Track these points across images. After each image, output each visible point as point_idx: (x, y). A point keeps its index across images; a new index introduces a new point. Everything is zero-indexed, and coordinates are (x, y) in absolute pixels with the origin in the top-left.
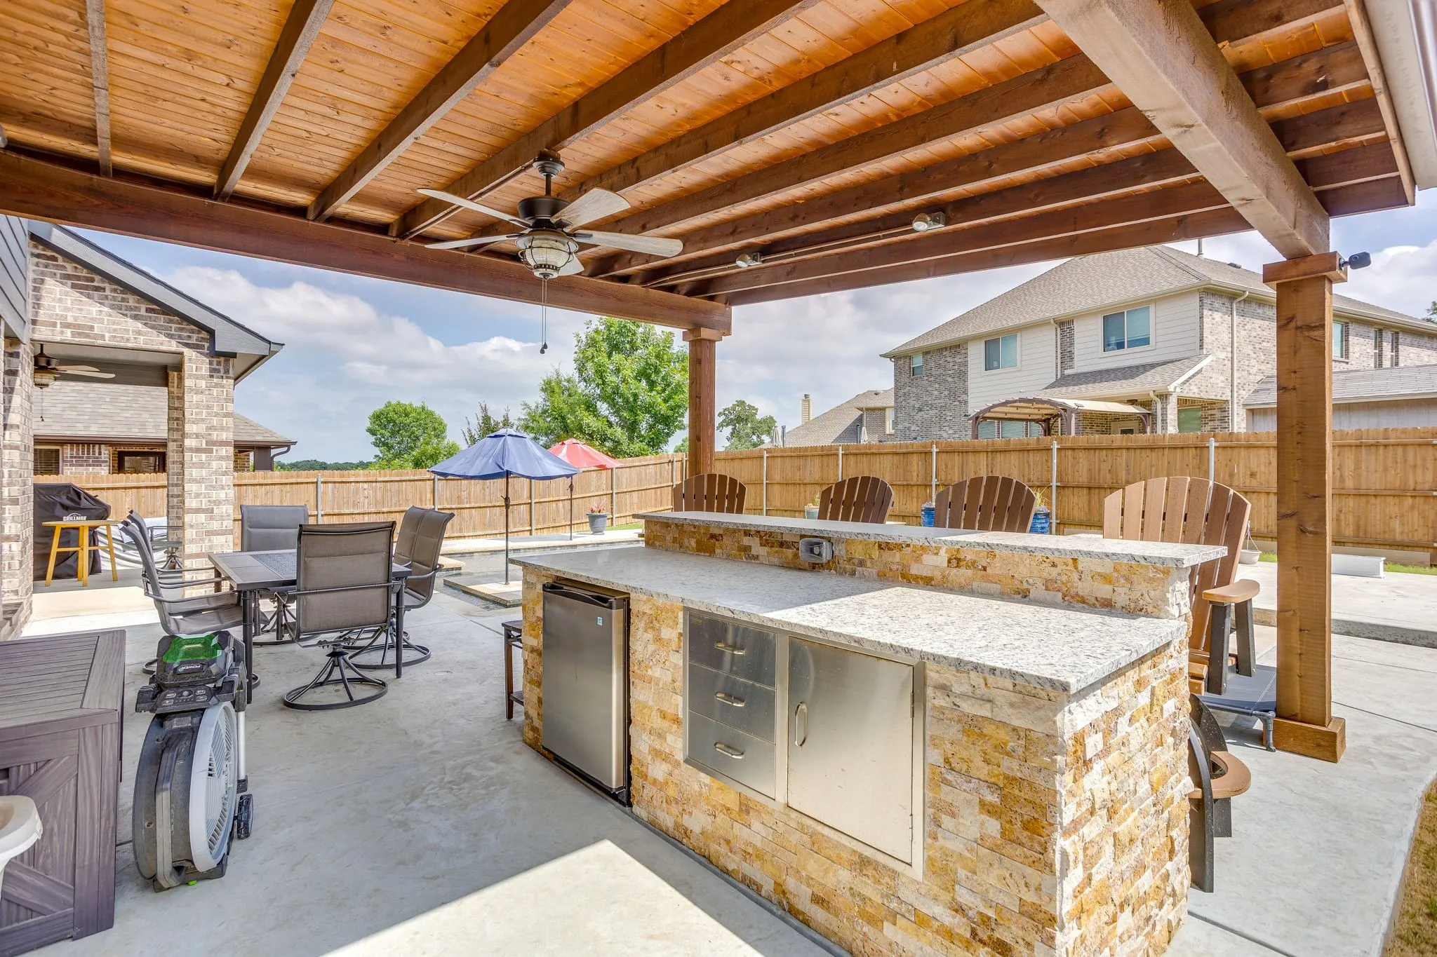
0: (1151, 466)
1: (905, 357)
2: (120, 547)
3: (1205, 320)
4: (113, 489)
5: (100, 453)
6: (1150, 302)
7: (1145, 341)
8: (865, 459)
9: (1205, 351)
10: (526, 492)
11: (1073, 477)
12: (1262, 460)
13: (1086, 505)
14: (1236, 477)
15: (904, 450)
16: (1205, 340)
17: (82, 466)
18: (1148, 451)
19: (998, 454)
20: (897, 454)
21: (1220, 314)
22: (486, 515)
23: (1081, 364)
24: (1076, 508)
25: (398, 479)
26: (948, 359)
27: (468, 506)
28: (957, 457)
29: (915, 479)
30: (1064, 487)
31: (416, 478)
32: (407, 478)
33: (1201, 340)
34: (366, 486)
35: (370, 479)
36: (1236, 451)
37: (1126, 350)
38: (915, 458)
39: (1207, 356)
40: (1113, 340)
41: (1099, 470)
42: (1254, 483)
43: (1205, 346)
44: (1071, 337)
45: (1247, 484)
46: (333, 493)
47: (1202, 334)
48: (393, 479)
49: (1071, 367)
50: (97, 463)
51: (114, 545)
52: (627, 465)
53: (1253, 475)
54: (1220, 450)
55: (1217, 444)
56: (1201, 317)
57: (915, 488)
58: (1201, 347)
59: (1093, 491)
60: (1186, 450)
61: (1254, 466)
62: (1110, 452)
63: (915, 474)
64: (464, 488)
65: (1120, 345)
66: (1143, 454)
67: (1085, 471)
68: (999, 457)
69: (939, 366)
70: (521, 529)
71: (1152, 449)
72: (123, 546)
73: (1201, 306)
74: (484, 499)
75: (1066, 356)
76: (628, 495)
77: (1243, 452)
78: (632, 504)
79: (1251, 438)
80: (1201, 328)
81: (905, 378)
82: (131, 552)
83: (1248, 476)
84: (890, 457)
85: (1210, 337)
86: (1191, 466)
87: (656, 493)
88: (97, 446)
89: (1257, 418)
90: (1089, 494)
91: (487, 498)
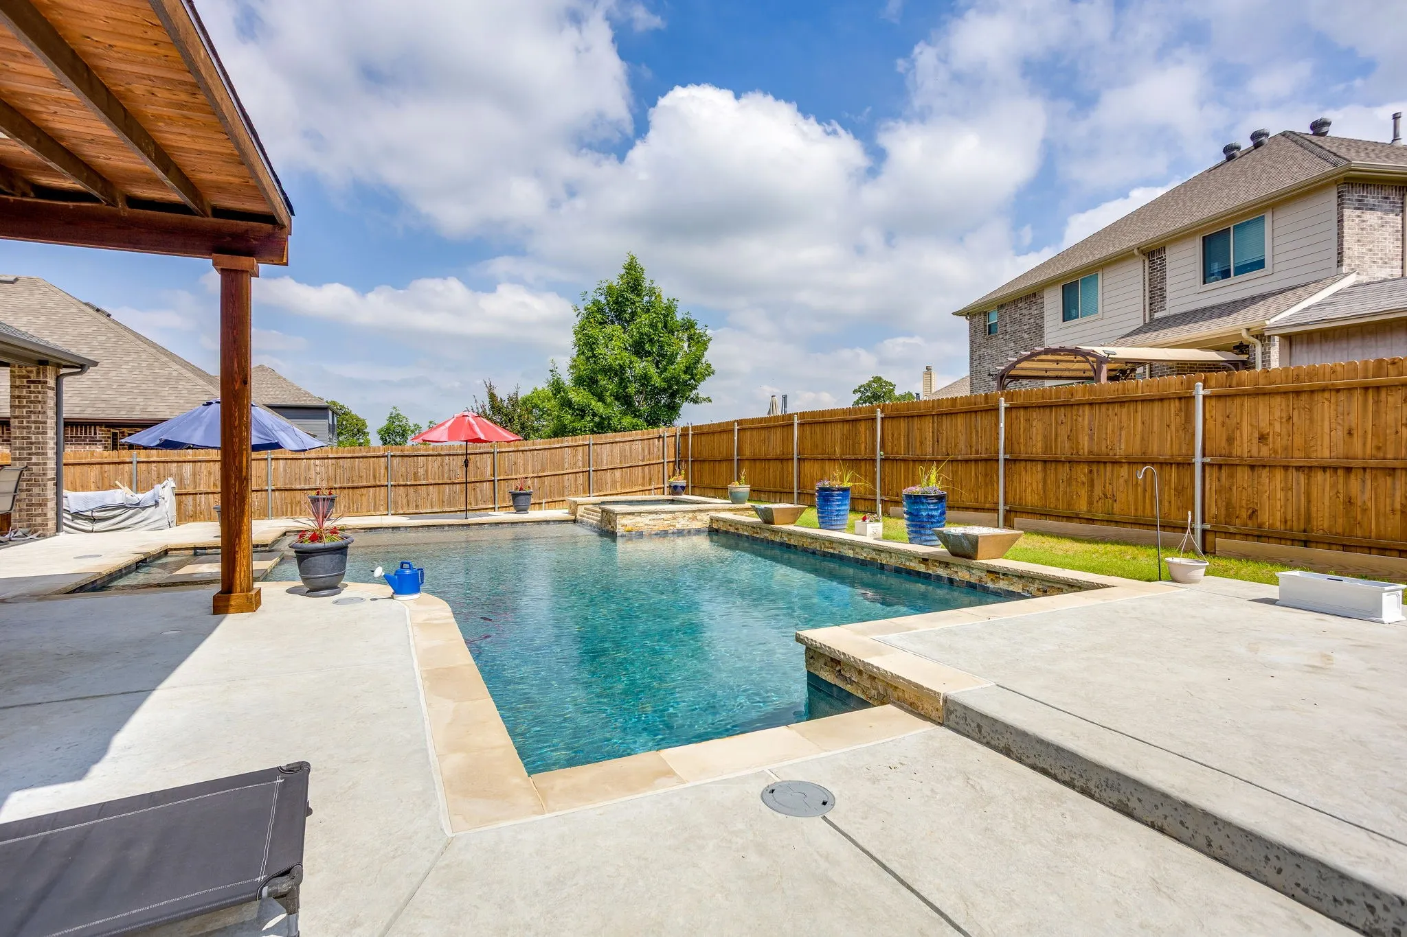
0: (1121, 429)
1: (980, 313)
2: (70, 517)
3: (1346, 223)
4: (79, 464)
5: (95, 434)
6: (1266, 208)
7: (1260, 264)
8: (817, 428)
9: (1345, 269)
10: (489, 470)
11: (1025, 445)
12: (1277, 414)
13: (1040, 486)
14: (1237, 442)
15: (853, 417)
16: (1346, 253)
17: (81, 444)
18: (1117, 407)
19: (944, 418)
20: (847, 421)
21: (1380, 214)
22: (444, 492)
23: (1173, 306)
24: (1029, 490)
25: (350, 455)
26: (1024, 312)
27: (424, 482)
28: (903, 424)
29: (863, 453)
30: (1015, 461)
31: (369, 454)
32: (360, 455)
33: (1340, 253)
34: (318, 462)
35: (321, 456)
36: (1238, 401)
37: (1233, 279)
38: (863, 424)
39: (1346, 275)
40: (1216, 267)
41: (1056, 435)
42: (1265, 451)
43: (1346, 261)
44: (1163, 270)
45: (1254, 452)
46: (285, 470)
47: (1340, 245)
48: (345, 455)
49: (1162, 308)
50: (93, 442)
51: (65, 515)
52: (608, 440)
53: (1263, 438)
54: (1213, 402)
55: (1208, 392)
56: (1340, 221)
57: (863, 463)
58: (1340, 263)
59: (1048, 465)
60: (1166, 403)
61: (1264, 425)
62: (1069, 409)
63: (863, 445)
64: (420, 464)
65: (1226, 274)
66: (1110, 412)
67: (1040, 438)
68: (946, 422)
69: (1014, 321)
70: (484, 506)
71: (1122, 403)
72: (72, 515)
73: (1341, 205)
74: (443, 476)
75: (1156, 295)
76: (609, 473)
77: (1247, 403)
78: (614, 483)
79: (1261, 380)
80: (1340, 236)
81: (980, 339)
82: (79, 521)
83: (1255, 441)
84: (840, 426)
85: (1356, 247)
86: (1173, 428)
87: (643, 471)
88: (93, 428)
89: (1297, 350)
90: (1045, 470)
91: (446, 475)
